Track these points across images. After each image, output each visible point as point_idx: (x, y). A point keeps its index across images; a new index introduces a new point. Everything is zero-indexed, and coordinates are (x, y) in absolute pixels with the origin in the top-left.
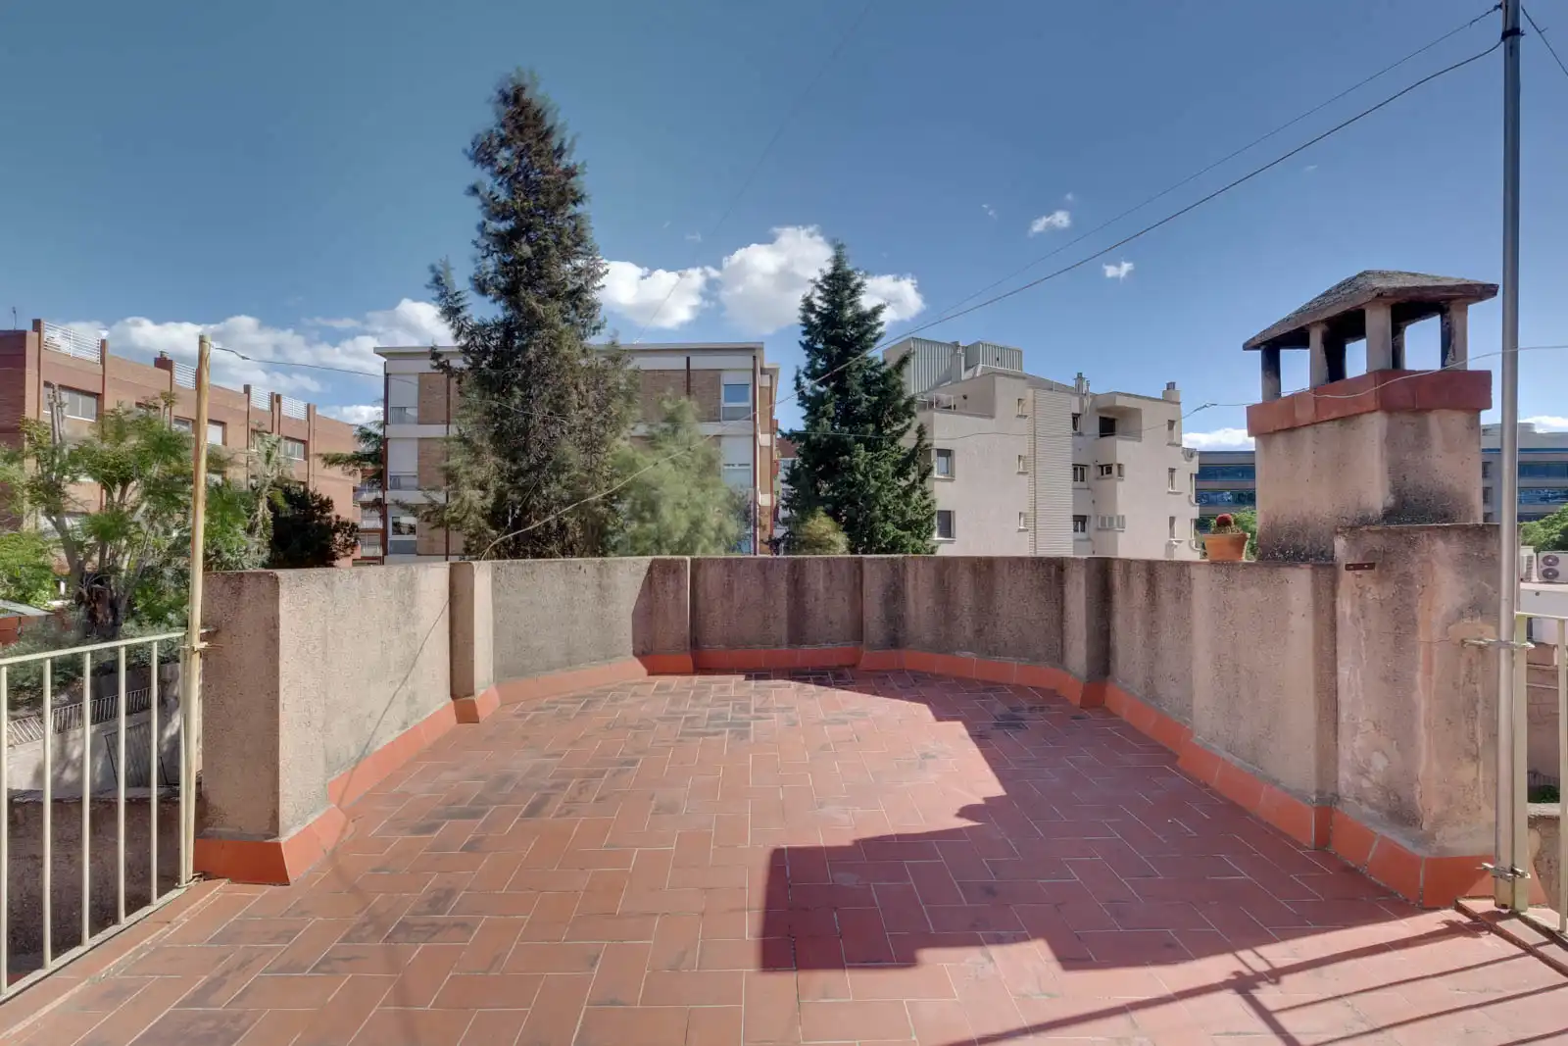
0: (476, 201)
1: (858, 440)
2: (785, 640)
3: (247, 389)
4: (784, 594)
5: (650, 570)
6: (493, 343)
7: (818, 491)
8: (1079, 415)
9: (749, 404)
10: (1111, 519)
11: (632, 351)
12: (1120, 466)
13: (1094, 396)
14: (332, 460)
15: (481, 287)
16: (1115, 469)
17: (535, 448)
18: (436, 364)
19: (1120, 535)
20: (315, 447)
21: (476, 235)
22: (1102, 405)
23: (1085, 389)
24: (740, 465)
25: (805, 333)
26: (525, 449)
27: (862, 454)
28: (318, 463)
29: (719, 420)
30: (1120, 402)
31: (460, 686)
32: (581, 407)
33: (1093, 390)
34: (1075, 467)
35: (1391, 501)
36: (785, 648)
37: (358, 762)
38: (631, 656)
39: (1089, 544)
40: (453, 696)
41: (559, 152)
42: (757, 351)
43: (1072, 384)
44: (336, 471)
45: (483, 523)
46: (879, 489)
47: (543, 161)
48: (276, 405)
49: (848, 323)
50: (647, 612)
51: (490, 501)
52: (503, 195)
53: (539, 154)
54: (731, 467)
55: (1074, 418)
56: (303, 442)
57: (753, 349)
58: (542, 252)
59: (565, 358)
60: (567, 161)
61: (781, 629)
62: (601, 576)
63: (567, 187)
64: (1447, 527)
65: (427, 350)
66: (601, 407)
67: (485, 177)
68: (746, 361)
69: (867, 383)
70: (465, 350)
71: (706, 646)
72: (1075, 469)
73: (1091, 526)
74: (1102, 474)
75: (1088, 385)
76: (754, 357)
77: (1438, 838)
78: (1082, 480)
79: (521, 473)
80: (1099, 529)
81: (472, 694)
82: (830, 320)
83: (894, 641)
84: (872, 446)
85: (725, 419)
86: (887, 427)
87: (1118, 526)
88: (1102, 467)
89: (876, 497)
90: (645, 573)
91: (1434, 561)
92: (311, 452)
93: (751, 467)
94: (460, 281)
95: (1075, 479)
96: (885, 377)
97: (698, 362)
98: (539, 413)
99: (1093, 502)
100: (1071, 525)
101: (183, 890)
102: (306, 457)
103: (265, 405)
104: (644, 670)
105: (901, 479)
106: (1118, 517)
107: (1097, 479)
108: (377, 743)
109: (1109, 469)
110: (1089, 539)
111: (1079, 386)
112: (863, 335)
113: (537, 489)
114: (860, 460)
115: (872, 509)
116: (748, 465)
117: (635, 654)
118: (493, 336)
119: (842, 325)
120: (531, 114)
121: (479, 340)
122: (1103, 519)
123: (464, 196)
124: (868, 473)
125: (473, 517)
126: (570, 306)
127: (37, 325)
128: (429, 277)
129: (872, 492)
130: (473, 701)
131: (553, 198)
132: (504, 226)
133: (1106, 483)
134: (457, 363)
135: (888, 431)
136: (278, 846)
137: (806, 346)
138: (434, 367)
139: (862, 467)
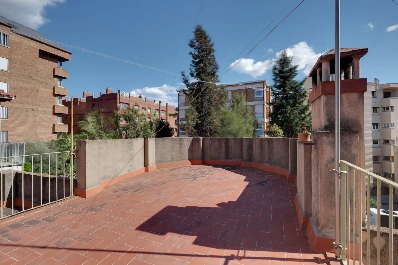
0: (191, 56)
1: (288, 105)
2: (224, 157)
3: (155, 101)
4: (224, 146)
5: (192, 140)
6: (195, 87)
7: (278, 119)
8: (375, 92)
9: (262, 96)
10: (388, 125)
11: (226, 86)
12: (392, 107)
13: (382, 85)
14: (171, 115)
15: (192, 75)
16: (390, 109)
17: (204, 111)
18: (184, 93)
19: (392, 129)
20: (168, 112)
21: (192, 63)
22: (385, 88)
23: (377, 83)
24: (260, 112)
25: (274, 76)
26: (202, 111)
27: (289, 109)
28: (168, 116)
29: (254, 101)
30: (392, 86)
31: (146, 164)
32: (215, 100)
33: (380, 83)
34: (373, 108)
35: (327, 123)
36: (224, 160)
37: (114, 178)
38: (188, 160)
39: (380, 132)
40: (145, 166)
41: (209, 41)
42: (264, 82)
43: (373, 82)
44: (172, 117)
45: (193, 128)
46: (294, 118)
47: (206, 44)
48: (160, 104)
49: (286, 72)
50: (192, 150)
51: (195, 123)
52: (197, 53)
53: (205, 42)
54: (258, 113)
55: (373, 93)
56: (165, 111)
57: (263, 82)
58: (205, 65)
59: (211, 89)
60: (211, 43)
61: (223, 155)
62: (180, 142)
63: (211, 49)
64: (328, 132)
65: (182, 90)
66: (219, 100)
67: (192, 50)
68: (261, 85)
69: (292, 88)
70: (190, 89)
71: (206, 158)
72: (374, 109)
73: (380, 127)
74: (385, 110)
75: (378, 82)
76: (264, 84)
77: (323, 232)
78: (377, 112)
79: (201, 116)
80: (383, 128)
81: (148, 166)
82: (281, 72)
83: (250, 159)
84: (293, 106)
85: (256, 100)
86: (298, 100)
87: (391, 126)
88: (385, 108)
89: (293, 120)
90: (191, 141)
91: (323, 143)
92: (167, 113)
93: (263, 113)
94: (188, 74)
95: (374, 112)
96: (297, 86)
97: (248, 87)
98: (205, 103)
99: (381, 119)
100: (372, 126)
101: (70, 197)
102: (166, 114)
103: (158, 103)
104: (190, 163)
105: (302, 114)
106: (391, 124)
107: (383, 111)
108: (120, 174)
109: (388, 108)
110: (379, 131)
111: (375, 83)
112: (290, 75)
113: (205, 120)
114: (288, 110)
115: (292, 123)
116: (262, 112)
117: (189, 160)
118: (195, 86)
119: (284, 73)
120: (203, 34)
121: (192, 87)
122: (385, 124)
123: (189, 55)
124: (291, 113)
125: (191, 127)
126: (212, 77)
127: (119, 91)
128: (181, 74)
129: (292, 118)
130: (148, 168)
131: (208, 52)
132: (197, 61)
133: (386, 113)
134: (188, 93)
135: (298, 101)
136: (85, 191)
137: (274, 79)
138: (184, 94)
139: (289, 112)
